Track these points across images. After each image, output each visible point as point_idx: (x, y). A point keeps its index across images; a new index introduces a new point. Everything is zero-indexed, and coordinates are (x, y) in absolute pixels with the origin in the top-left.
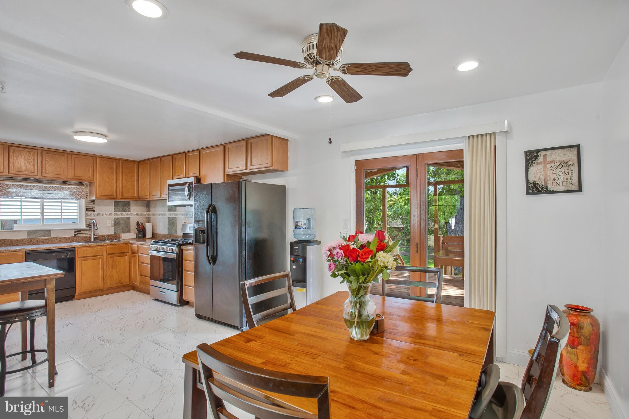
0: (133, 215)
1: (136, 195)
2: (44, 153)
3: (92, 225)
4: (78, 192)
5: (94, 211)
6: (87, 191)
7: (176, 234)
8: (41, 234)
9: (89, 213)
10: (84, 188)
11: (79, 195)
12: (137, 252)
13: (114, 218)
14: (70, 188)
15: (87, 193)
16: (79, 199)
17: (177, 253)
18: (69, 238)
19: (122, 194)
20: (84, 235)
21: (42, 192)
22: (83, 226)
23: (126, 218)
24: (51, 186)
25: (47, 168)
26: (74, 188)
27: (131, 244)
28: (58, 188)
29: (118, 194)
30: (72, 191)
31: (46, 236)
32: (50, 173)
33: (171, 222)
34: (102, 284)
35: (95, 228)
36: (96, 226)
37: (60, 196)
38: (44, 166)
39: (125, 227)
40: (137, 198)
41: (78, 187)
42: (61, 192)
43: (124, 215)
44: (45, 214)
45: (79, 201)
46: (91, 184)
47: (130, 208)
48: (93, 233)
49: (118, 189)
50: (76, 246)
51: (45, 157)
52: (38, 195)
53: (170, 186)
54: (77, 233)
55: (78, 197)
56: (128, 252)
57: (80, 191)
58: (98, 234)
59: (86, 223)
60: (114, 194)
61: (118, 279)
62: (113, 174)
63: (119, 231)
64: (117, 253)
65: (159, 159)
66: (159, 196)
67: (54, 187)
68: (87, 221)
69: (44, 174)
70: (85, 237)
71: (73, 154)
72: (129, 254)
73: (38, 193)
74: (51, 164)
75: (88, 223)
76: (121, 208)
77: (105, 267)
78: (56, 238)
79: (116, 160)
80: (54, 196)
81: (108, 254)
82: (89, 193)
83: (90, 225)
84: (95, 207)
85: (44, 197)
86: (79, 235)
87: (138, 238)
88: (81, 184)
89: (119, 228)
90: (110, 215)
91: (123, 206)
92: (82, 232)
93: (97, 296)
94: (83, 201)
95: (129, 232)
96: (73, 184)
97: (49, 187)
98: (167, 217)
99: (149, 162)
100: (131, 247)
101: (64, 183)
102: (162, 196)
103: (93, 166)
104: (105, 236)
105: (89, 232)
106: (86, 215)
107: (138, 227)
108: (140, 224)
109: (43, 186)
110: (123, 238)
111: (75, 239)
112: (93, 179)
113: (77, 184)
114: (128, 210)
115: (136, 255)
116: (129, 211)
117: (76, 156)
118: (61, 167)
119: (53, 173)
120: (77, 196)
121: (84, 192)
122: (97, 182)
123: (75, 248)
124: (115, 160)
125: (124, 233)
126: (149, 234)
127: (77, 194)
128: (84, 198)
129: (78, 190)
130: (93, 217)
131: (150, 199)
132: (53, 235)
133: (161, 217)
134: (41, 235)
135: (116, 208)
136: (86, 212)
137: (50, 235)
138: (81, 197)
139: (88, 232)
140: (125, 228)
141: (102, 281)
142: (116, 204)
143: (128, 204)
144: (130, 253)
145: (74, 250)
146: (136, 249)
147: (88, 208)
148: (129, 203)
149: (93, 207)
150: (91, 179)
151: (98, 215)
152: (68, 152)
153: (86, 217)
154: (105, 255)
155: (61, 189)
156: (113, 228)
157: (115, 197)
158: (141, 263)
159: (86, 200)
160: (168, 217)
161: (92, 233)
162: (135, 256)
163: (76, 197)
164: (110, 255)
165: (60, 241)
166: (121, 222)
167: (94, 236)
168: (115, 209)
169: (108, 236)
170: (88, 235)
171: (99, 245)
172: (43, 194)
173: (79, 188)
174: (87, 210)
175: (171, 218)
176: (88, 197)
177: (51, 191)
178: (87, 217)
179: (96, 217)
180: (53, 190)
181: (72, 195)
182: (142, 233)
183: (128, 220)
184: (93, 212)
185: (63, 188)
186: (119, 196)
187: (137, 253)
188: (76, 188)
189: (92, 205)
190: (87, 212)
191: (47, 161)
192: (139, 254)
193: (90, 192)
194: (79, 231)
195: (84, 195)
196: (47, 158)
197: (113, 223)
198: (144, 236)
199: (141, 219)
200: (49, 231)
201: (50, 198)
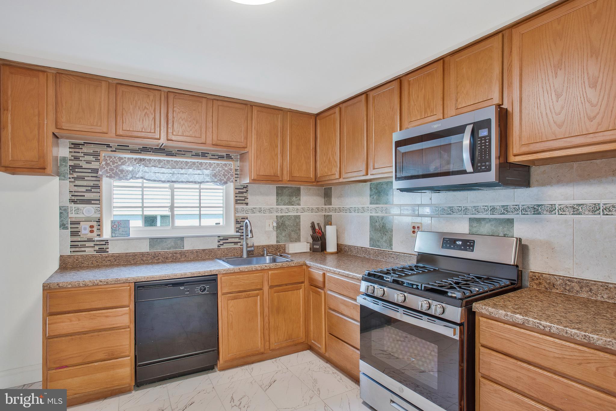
0: (303, 210)
1: (312, 175)
2: (171, 96)
3: (244, 228)
4: (224, 171)
5: (247, 204)
6: (236, 170)
7: (392, 249)
8: (169, 244)
9: (238, 206)
10: (233, 165)
11: (224, 175)
12: (321, 285)
13: (277, 216)
14: (212, 165)
15: (237, 173)
16: (226, 183)
17: (461, 325)
18: (211, 251)
19: (291, 172)
20: (232, 246)
21: (170, 172)
22: (231, 231)
23: (294, 216)
24: (185, 160)
25: (176, 125)
26: (218, 164)
27: (309, 267)
28: (194, 163)
29: (285, 173)
30: (215, 169)
31: (176, 248)
32: (180, 134)
33: (377, 224)
34: (261, 342)
35: (250, 235)
36: (251, 231)
37: (197, 178)
38: (170, 122)
39: (292, 231)
40: (314, 180)
41: (224, 162)
42: (199, 172)
43: (290, 211)
44: (175, 209)
45: (224, 187)
46: (243, 157)
47: (300, 199)
48: (246, 243)
49: (285, 164)
50: (219, 271)
51: (172, 104)
52: (165, 176)
53: (399, 144)
54: (221, 242)
55: (223, 180)
56: (303, 282)
57: (226, 169)
58: (253, 244)
59: (235, 226)
60: (279, 173)
61: (287, 333)
62: (277, 136)
63: (283, 238)
64: (286, 285)
65: (364, 96)
66: (364, 172)
67: (188, 163)
68: (237, 222)
69: (171, 137)
70: (234, 249)
71: (215, 99)
72: (305, 285)
73: (165, 173)
74: (181, 117)
75: (238, 226)
76: (286, 199)
77: (266, 310)
78: (192, 252)
79: (282, 112)
80: (189, 177)
81: (271, 287)
82: (239, 174)
83: (242, 228)
84: (249, 197)
85: (173, 180)
86: (226, 246)
87: (313, 250)
88: (229, 157)
89: (284, 234)
90: (270, 211)
91: (290, 196)
92: (230, 240)
93: (253, 363)
94: (231, 186)
95: (298, 240)
96: (217, 157)
97: (182, 162)
98: (367, 215)
99: (337, 110)
100: (309, 273)
101: (204, 155)
102: (371, 171)
103: (246, 122)
104: (263, 247)
105: (239, 241)
106: (236, 211)
107: (313, 232)
108: (317, 227)
109: (172, 161)
110: (290, 252)
111: (219, 252)
112: (246, 146)
113: (221, 157)
114: (297, 202)
115: (319, 292)
116: (299, 204)
117: (220, 103)
118: (197, 123)
119: (185, 135)
120: (222, 178)
121: (233, 171)
122: (252, 151)
123: (217, 275)
124: (280, 112)
125: (291, 241)
126: (331, 247)
127: (223, 174)
128: (232, 182)
129: (224, 167)
130: (245, 215)
131: (341, 180)
132: (188, 246)
133: (353, 214)
134: (169, 246)
135: (280, 198)
136: (235, 207)
137: (183, 246)
138: (228, 179)
139: (237, 240)
140: (293, 234)
141: (261, 338)
142: (280, 192)
143: (297, 192)
144: (307, 283)
145: (215, 280)
146: (321, 279)
147: (238, 198)
148: (299, 189)
149: (246, 198)
150: (243, 145)
151: (253, 211)
152: (208, 97)
153: (235, 215)
154: (266, 288)
155: (198, 167)
156: (275, 233)
157: (280, 179)
158: (330, 309)
159: (235, 185)
160: (371, 214)
161: (244, 243)
162: (319, 294)
163: (221, 180)
164: (275, 288)
165: (197, 256)
166: (287, 223)
167: (247, 247)
168: (277, 200)
169: (268, 246)
170: (238, 246)
171: (257, 270)
172: (173, 174)
173: (225, 165)
174: (237, 202)
175: (378, 217)
176: (238, 180)
177: (184, 170)
178: (237, 215)
179: (249, 215)
180: (187, 167)
181: (215, 175)
182: (320, 242)
183: (297, 220)
184: (245, 206)
185: (201, 164)
186: (286, 177)
187: (323, 288)
188: (221, 164)
189: (245, 195)
190: (237, 206)
191: (175, 113)
192: (326, 289)
193: (241, 170)
194: (225, 239)
195: (232, 175)
196: (175, 105)
197: (275, 224)
198: (323, 248)
199: (318, 219)
200: (182, 239)
201: (182, 182)
